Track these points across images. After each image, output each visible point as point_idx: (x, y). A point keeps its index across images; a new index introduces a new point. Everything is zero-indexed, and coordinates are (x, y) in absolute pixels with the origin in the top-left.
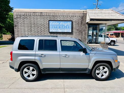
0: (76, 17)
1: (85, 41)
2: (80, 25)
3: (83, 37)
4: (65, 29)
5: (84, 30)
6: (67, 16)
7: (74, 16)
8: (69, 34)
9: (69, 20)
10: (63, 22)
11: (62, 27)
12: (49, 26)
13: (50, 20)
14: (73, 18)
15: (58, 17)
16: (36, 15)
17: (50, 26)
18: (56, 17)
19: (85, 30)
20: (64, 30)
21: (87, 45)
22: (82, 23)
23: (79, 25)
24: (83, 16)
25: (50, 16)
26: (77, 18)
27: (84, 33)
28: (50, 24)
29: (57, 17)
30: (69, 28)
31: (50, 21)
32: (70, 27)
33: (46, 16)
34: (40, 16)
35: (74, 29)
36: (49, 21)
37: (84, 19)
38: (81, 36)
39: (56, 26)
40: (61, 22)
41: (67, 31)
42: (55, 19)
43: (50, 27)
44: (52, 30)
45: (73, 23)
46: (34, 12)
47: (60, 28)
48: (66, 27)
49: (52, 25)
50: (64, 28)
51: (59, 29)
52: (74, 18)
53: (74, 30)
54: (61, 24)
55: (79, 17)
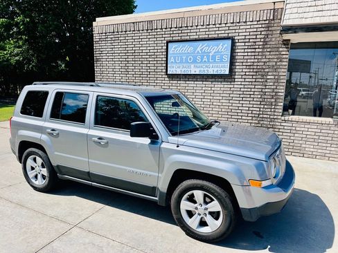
0: (248, 23)
1: (275, 105)
2: (261, 50)
3: (267, 90)
4: (211, 65)
5: (273, 66)
6: (217, 26)
7: (239, 23)
8: (223, 80)
9: (224, 35)
10: (206, 43)
11: (202, 59)
12: (167, 58)
13: (171, 42)
14: (235, 28)
15: (192, 31)
16: (139, 31)
17: (171, 57)
18: (186, 31)
19: (275, 69)
20: (207, 67)
21: (283, 118)
22: (265, 43)
23: (257, 50)
24: (272, 18)
25: (171, 28)
26: (248, 27)
27: (272, 77)
28: (170, 52)
29: (189, 31)
30: (222, 61)
31: (169, 44)
32: (227, 58)
33: (162, 29)
34: (147, 30)
35: (237, 64)
36: (167, 43)
37: (273, 28)
38: (259, 87)
39: (184, 57)
40: (201, 43)
41: (216, 69)
42: (183, 38)
43: (171, 60)
44: (174, 69)
45: (237, 44)
46: (134, 23)
47: (195, 61)
48: (214, 58)
49: (174, 54)
50: (209, 61)
51: (192, 66)
52: (241, 27)
53: (238, 68)
54: (199, 49)
55: (256, 23)
